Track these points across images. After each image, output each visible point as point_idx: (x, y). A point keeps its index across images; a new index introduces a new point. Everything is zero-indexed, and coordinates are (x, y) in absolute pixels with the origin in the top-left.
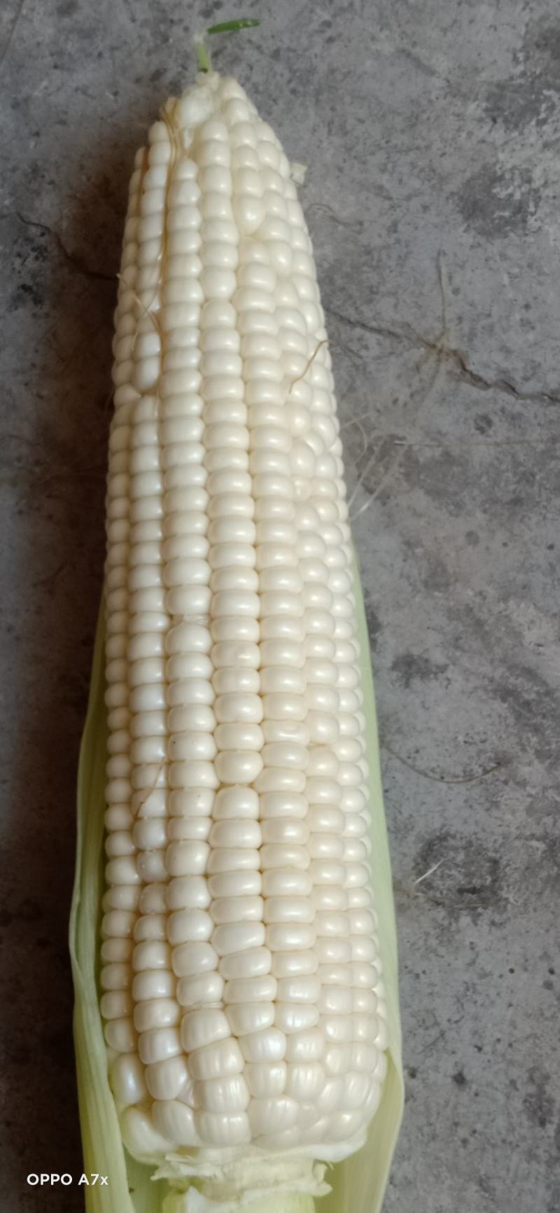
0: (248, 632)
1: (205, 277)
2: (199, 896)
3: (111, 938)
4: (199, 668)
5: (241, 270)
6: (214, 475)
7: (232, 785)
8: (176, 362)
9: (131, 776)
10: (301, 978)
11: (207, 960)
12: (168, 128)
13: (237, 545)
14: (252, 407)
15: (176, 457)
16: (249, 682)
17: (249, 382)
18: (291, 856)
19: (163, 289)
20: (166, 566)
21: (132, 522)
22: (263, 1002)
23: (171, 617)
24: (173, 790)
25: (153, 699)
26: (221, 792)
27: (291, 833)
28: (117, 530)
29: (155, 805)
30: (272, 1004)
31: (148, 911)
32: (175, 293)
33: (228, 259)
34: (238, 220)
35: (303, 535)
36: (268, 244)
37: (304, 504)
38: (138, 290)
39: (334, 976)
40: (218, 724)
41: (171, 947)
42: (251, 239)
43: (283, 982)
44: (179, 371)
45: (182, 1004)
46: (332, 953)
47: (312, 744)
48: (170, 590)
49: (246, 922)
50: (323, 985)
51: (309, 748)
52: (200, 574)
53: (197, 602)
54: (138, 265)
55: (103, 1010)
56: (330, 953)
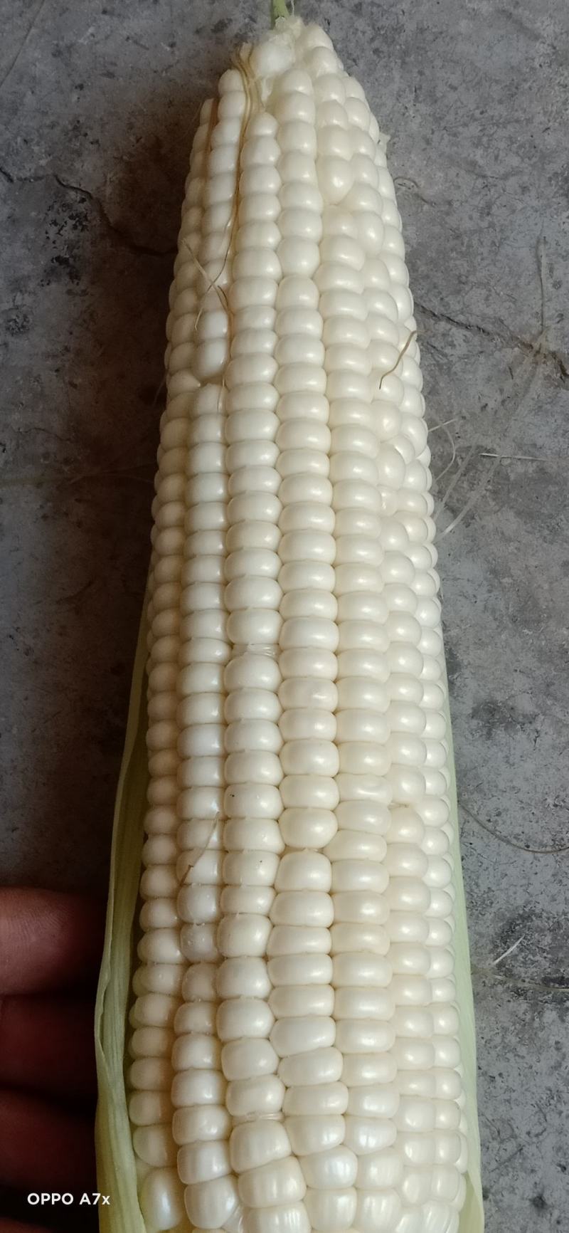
0: (324, 668)
1: (284, 248)
2: (257, 983)
3: (146, 1026)
4: (265, 708)
5: (325, 243)
6: (288, 481)
7: (302, 849)
8: (247, 346)
9: (177, 834)
10: (377, 1087)
11: (265, 1062)
12: (242, 76)
13: (313, 563)
14: (336, 403)
15: (245, 457)
16: (324, 728)
17: (332, 374)
18: (369, 939)
19: (234, 259)
20: (228, 584)
21: (187, 530)
22: (331, 1115)
23: (231, 645)
24: (228, 853)
25: (207, 742)
26: (286, 858)
27: (369, 910)
28: (168, 540)
29: (206, 869)
30: (342, 1118)
31: (193, 997)
32: (248, 266)
33: (311, 230)
34: (323, 184)
35: (391, 556)
36: (357, 215)
37: (390, 520)
38: (202, 260)
39: (414, 1086)
40: (285, 776)
41: (221, 1043)
42: (336, 209)
43: (355, 1091)
44: (251, 357)
45: (232, 1113)
46: (412, 1058)
47: (392, 804)
48: (231, 613)
49: (313, 1017)
50: (401, 1096)
51: (390, 808)
52: (268, 596)
53: (264, 630)
54: (203, 232)
55: (131, 1113)
56: (410, 1058)
